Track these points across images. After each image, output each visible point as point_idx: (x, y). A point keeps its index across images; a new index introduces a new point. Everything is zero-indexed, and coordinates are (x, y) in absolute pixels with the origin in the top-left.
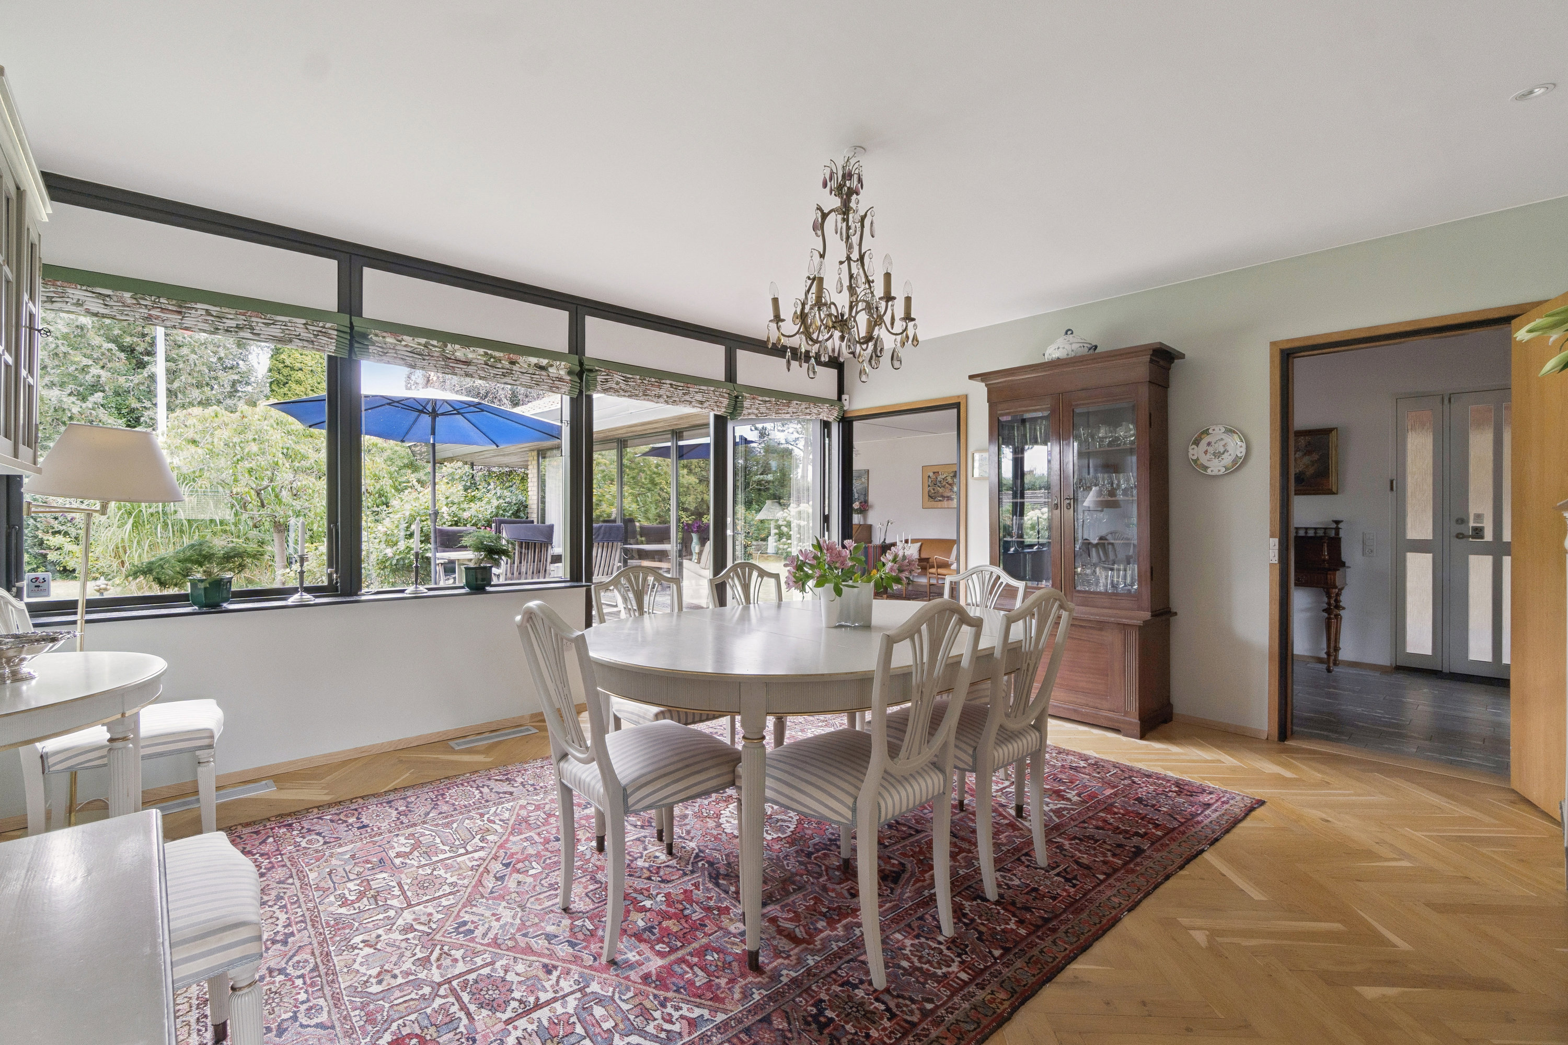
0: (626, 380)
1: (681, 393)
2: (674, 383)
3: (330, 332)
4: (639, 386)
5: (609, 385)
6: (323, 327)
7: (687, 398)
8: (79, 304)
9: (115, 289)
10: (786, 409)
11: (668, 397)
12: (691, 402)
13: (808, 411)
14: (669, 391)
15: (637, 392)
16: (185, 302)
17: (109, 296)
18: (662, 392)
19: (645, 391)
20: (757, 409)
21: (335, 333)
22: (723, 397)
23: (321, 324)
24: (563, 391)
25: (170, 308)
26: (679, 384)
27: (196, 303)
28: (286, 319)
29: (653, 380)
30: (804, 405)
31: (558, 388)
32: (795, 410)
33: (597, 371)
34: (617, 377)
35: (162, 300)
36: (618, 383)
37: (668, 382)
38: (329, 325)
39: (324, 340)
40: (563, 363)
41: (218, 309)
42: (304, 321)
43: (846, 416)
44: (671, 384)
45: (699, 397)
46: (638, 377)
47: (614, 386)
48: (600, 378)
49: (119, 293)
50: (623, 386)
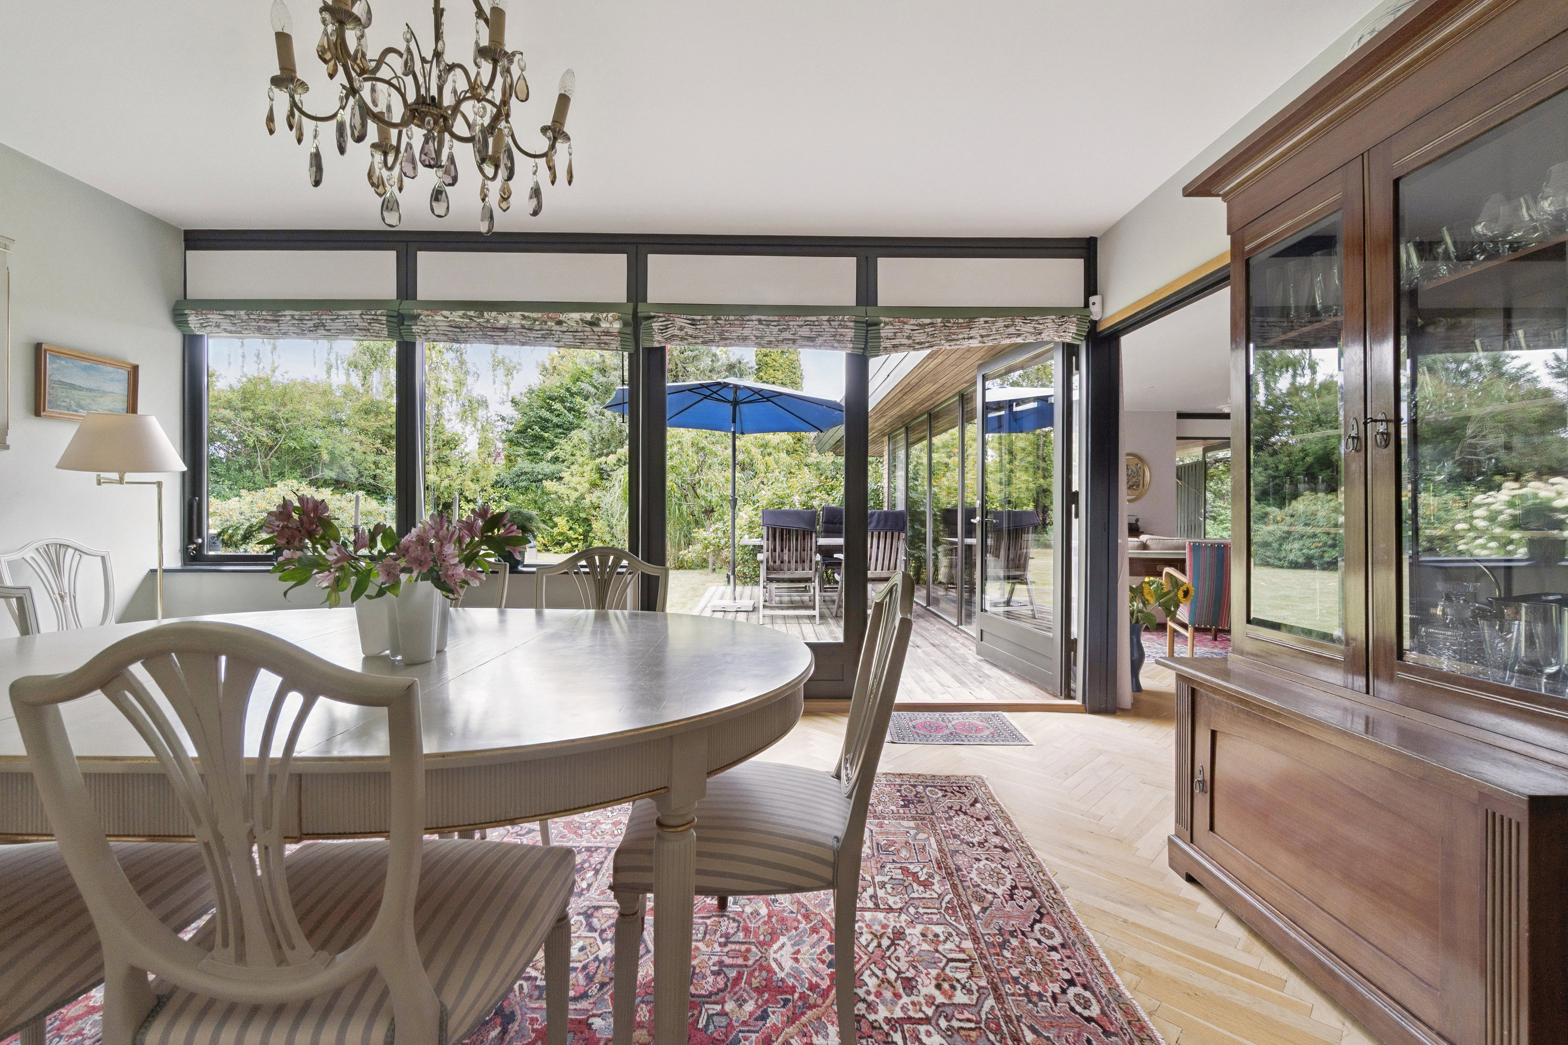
0: (693, 323)
1: (776, 329)
2: (763, 318)
3: (380, 318)
4: (713, 328)
5: (670, 332)
6: (375, 315)
7: (786, 335)
8: (218, 326)
9: (236, 309)
10: (966, 333)
11: (757, 337)
12: (794, 341)
13: (1012, 330)
14: (758, 329)
15: (711, 337)
16: (279, 311)
17: (234, 316)
18: (746, 332)
19: (721, 334)
20: (909, 338)
21: (384, 318)
22: (847, 327)
23: (373, 313)
24: (614, 346)
25: (269, 318)
26: (771, 318)
27: (284, 310)
28: (346, 313)
29: (732, 318)
30: (1001, 323)
31: (605, 343)
32: (984, 332)
33: (654, 317)
34: (680, 321)
35: (264, 313)
36: (681, 329)
37: (754, 317)
38: (379, 312)
39: (377, 326)
40: (611, 314)
41: (299, 313)
42: (359, 312)
43: (1101, 327)
44: (760, 321)
45: (805, 331)
46: (710, 317)
47: (677, 332)
48: (656, 325)
49: (237, 313)
50: (690, 332)
